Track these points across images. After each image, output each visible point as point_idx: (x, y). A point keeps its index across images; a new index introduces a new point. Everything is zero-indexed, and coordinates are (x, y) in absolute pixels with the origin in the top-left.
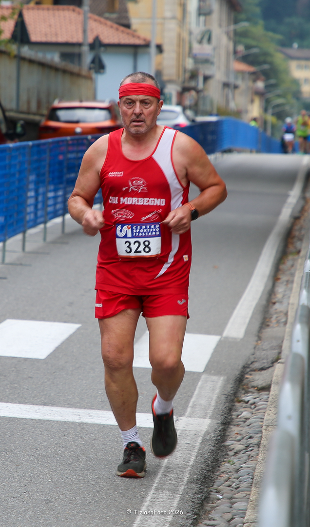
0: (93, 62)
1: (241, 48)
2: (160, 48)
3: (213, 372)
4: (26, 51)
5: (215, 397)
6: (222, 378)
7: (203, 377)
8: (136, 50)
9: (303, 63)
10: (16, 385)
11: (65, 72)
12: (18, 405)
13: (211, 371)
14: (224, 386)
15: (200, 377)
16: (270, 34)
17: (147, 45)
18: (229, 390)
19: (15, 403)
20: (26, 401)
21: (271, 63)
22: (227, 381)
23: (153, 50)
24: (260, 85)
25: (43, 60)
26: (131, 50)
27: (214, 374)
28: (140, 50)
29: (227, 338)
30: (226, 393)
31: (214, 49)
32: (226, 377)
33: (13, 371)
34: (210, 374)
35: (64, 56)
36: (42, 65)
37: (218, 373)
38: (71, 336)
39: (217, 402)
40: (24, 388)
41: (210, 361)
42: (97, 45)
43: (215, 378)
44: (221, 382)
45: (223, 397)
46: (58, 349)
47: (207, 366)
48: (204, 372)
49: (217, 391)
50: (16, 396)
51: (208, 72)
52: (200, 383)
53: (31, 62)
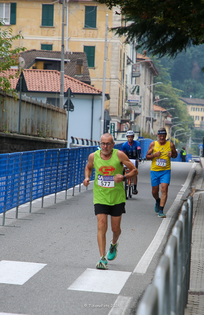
0: (66, 104)
1: (157, 97)
2: (108, 96)
3: (125, 294)
4: (25, 97)
5: (124, 310)
6: (130, 298)
7: (119, 297)
8: (93, 97)
9: (195, 107)
10: (3, 301)
11: (49, 109)
12: (3, 313)
13: (124, 294)
14: (131, 303)
15: (117, 297)
16: (175, 89)
17: (100, 95)
18: (134, 306)
19: (2, 312)
20: (9, 311)
21: (175, 107)
22: (133, 300)
23: (104, 97)
24: (169, 119)
25: (35, 103)
26: (91, 97)
27: (126, 296)
28: (95, 97)
29: (136, 273)
30: (132, 307)
31: (141, 97)
32: (132, 298)
33: (2, 292)
34: (123, 295)
35: (49, 100)
36: (35, 105)
37: (128, 295)
38: (40, 271)
39: (125, 313)
40: (8, 303)
41: (124, 287)
42: (69, 94)
43: (126, 298)
44: (129, 300)
45: (130, 310)
46: (31, 278)
47: (122, 291)
48: (119, 294)
49: (126, 306)
50: (2, 308)
51: (137, 112)
52: (116, 301)
53: (28, 103)
